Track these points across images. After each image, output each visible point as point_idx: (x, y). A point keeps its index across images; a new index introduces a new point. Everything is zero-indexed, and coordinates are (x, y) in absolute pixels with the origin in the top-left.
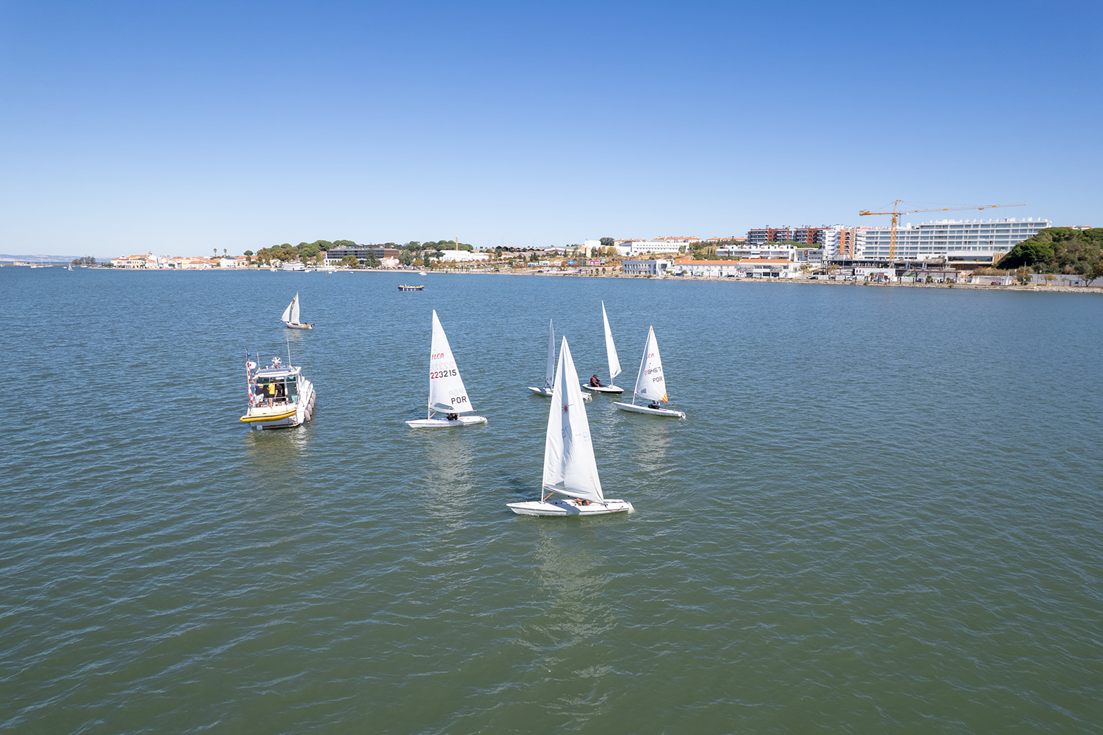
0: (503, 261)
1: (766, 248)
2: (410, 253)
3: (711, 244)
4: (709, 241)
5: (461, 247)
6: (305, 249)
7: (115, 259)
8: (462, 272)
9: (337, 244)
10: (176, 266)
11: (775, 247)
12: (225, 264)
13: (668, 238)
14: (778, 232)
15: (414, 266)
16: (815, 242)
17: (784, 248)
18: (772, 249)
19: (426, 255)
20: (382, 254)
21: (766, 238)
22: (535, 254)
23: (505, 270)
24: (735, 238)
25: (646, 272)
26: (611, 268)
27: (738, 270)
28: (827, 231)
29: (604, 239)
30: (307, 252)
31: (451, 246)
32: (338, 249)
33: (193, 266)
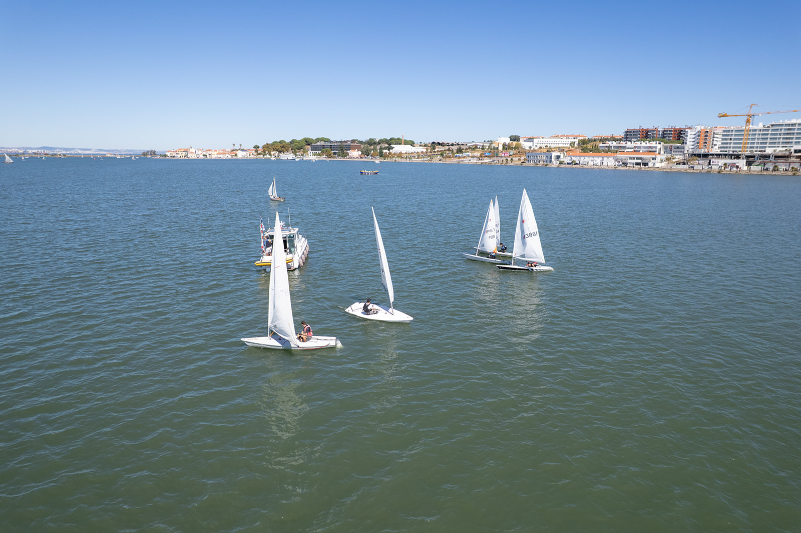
0: (437, 153)
1: (638, 144)
2: (370, 147)
3: (595, 140)
4: (593, 138)
5: (406, 143)
6: (295, 144)
7: (169, 152)
8: (406, 161)
9: (318, 140)
10: (208, 156)
11: (646, 143)
12: (240, 155)
13: (561, 136)
14: (649, 131)
15: (372, 156)
16: (679, 139)
17: (653, 144)
18: (644, 144)
19: (381, 149)
20: (349, 148)
21: (639, 136)
22: (460, 147)
23: (437, 160)
24: (614, 135)
25: (544, 161)
26: (517, 158)
27: (616, 160)
28: (689, 130)
29: (512, 136)
30: (297, 146)
31: (398, 142)
32: (318, 144)
33: (219, 156)
